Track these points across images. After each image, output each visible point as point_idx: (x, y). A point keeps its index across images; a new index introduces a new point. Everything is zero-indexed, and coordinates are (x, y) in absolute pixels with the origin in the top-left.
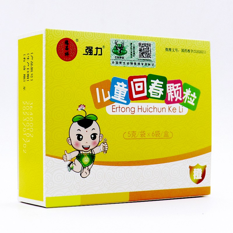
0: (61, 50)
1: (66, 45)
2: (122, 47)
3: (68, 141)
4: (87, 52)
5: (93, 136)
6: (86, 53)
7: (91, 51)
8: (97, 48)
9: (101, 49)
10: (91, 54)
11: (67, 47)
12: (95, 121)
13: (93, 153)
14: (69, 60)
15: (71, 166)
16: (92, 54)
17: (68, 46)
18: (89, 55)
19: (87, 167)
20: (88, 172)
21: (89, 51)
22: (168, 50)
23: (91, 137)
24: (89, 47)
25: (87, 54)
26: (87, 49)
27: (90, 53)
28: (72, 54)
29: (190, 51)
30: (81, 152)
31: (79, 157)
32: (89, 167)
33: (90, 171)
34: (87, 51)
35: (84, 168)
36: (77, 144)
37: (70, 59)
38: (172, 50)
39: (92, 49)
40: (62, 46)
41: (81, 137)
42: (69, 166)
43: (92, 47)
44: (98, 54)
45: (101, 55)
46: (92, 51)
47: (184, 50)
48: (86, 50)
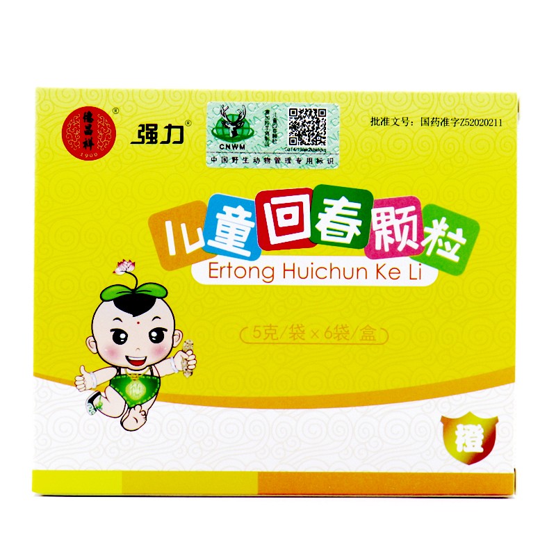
0: (74, 136)
1: (87, 124)
2: (239, 122)
3: (87, 344)
4: (143, 137)
5: (154, 334)
6: (140, 140)
7: (152, 133)
8: (170, 127)
9: (181, 128)
10: (153, 140)
11: (88, 127)
12: (162, 298)
13: (155, 374)
14: (94, 158)
15: (96, 401)
16: (156, 142)
17: (90, 126)
18: (148, 143)
19: (138, 408)
20: (141, 419)
21: (148, 133)
22: (379, 122)
23: (151, 337)
24: (148, 125)
25: (143, 142)
26: (143, 130)
27: (149, 140)
28: (101, 144)
29: (450, 121)
30: (123, 371)
31: (118, 383)
32: (145, 407)
33: (146, 415)
34: (143, 134)
35: (130, 408)
36: (112, 353)
37: (96, 155)
38: (391, 122)
39: (156, 129)
40: (76, 125)
41: (123, 336)
42: (91, 401)
43: (156, 126)
44: (172, 141)
45: (181, 141)
46: (156, 134)
47: (430, 120)
48: (140, 132)
